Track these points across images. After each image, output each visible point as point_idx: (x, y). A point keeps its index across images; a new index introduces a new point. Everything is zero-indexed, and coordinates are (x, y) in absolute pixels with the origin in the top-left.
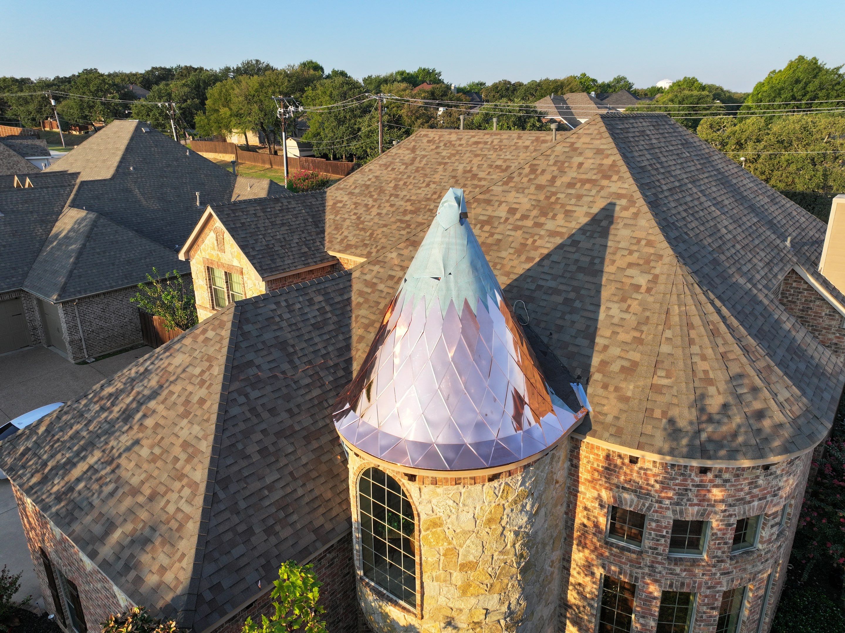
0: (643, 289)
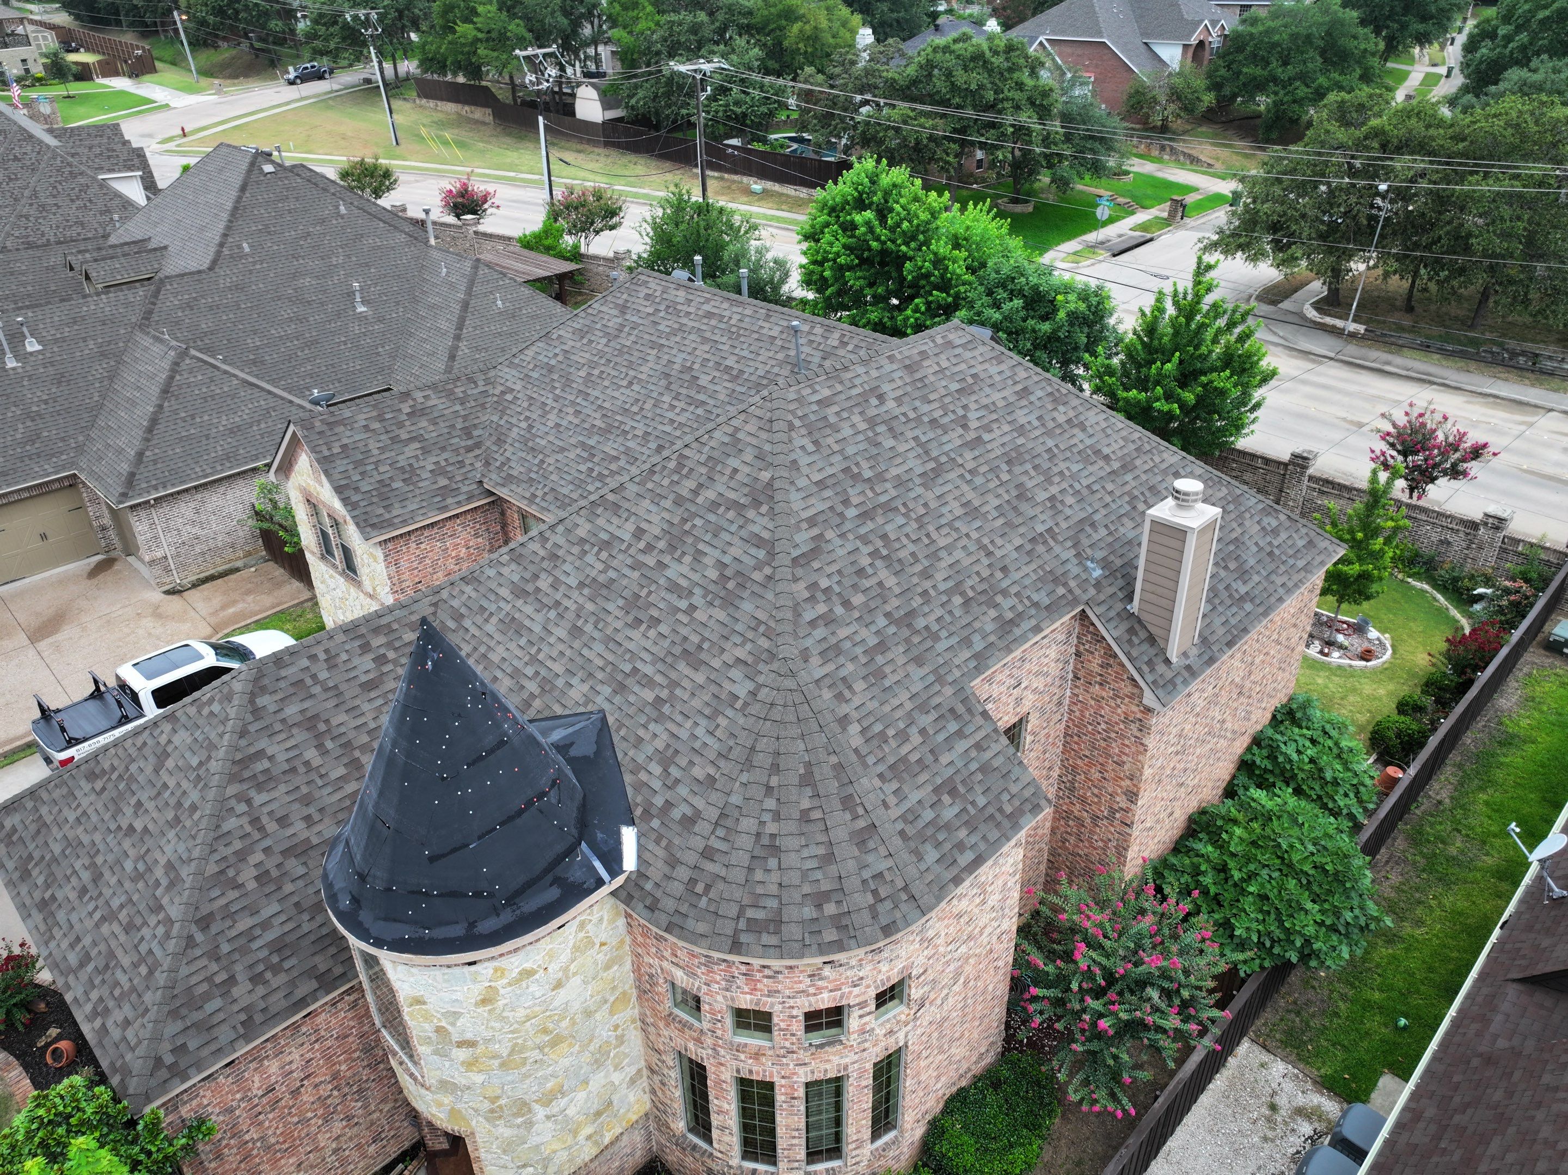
0: (738, 705)
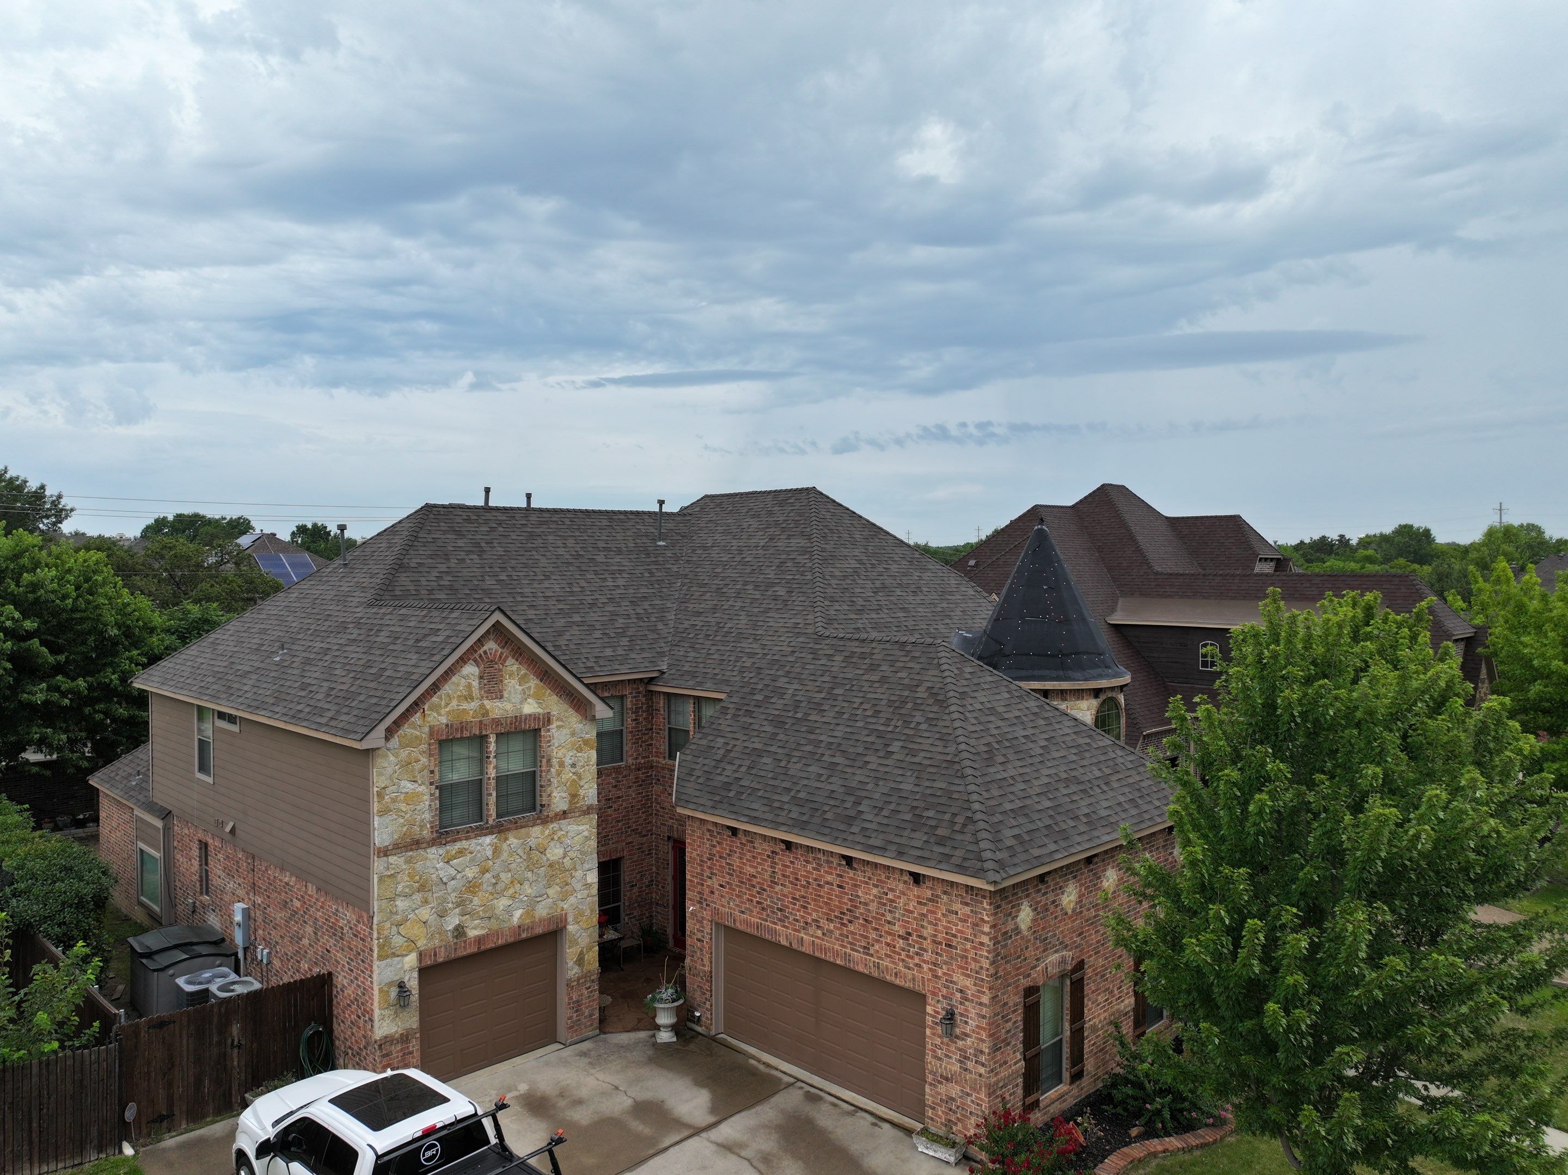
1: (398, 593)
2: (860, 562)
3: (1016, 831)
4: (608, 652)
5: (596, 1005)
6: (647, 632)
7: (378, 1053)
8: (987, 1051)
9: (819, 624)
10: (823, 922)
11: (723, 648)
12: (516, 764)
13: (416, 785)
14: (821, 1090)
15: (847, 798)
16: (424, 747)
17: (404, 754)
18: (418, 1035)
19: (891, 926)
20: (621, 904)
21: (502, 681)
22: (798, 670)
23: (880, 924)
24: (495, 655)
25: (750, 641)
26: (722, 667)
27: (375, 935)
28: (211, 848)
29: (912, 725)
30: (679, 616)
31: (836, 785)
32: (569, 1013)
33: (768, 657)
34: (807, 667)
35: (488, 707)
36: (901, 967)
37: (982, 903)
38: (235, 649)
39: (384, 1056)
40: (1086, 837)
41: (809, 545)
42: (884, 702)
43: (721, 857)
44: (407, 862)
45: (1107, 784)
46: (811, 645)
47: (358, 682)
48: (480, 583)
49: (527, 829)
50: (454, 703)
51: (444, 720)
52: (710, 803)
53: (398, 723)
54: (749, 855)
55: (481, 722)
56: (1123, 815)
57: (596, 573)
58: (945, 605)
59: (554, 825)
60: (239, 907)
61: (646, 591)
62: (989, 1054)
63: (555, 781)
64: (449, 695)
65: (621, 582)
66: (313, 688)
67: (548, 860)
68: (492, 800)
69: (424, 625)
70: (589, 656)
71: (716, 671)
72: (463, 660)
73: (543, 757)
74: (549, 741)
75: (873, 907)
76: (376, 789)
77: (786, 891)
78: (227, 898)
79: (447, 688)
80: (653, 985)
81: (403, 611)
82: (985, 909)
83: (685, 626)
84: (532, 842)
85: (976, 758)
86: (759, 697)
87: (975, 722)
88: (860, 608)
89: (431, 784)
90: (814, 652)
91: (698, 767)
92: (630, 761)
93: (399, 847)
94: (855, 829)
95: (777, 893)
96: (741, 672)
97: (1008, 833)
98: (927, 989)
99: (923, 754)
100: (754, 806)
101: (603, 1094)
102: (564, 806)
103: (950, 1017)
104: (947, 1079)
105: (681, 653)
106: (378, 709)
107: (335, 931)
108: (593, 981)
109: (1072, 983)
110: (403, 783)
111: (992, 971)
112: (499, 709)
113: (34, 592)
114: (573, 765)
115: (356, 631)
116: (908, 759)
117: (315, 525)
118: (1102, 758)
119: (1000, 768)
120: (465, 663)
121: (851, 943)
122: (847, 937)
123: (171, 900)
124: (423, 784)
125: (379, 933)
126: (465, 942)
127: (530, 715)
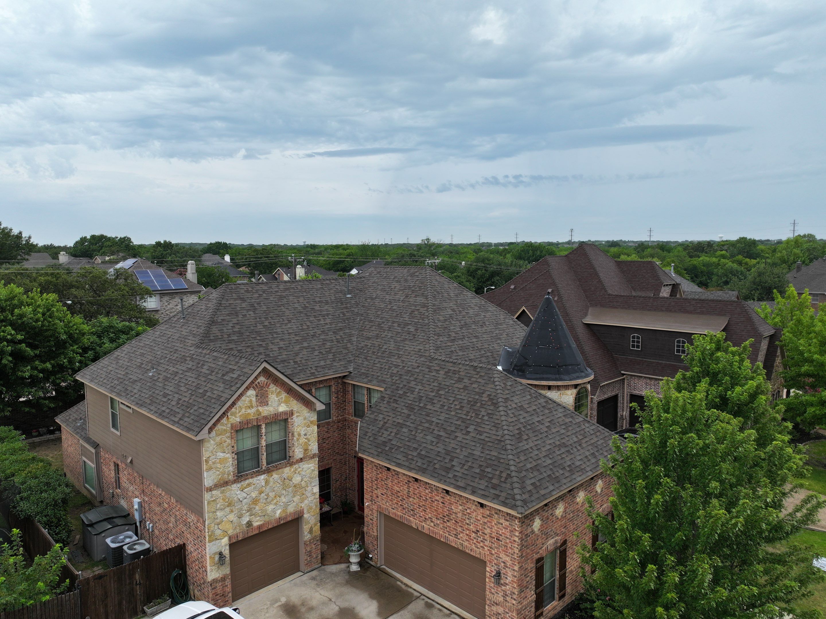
1: (212, 338)
2: (453, 310)
3: (533, 481)
4: (322, 363)
5: (319, 552)
6: (342, 350)
7: (210, 588)
8: (517, 593)
9: (432, 351)
10: (434, 519)
11: (382, 361)
12: (276, 436)
13: (225, 454)
14: (433, 601)
15: (446, 457)
16: (228, 434)
17: (218, 439)
18: (230, 577)
19: (468, 526)
20: (331, 490)
21: (267, 396)
22: (421, 378)
23: (463, 524)
24: (264, 384)
25: (396, 357)
26: (381, 372)
27: (207, 530)
28: (120, 467)
29: (480, 417)
30: (359, 339)
31: (440, 448)
32: (306, 557)
33: (405, 368)
34: (426, 376)
35: (261, 410)
36: (473, 546)
37: (515, 521)
38: (128, 364)
39: (213, 589)
40: (569, 479)
41: (426, 302)
42: (466, 401)
43: (382, 480)
44: (221, 493)
45: (580, 445)
46: (427, 363)
47: (193, 397)
48: (255, 328)
49: (282, 470)
50: (243, 410)
51: (238, 420)
52: (376, 453)
53: (215, 425)
54: (396, 481)
55: (257, 418)
56: (588, 464)
57: (315, 317)
58: (497, 332)
59: (297, 466)
60: (136, 500)
61: (341, 325)
62: (518, 595)
63: (296, 444)
64: (240, 407)
65: (328, 321)
66: (170, 397)
67: (293, 483)
68: (264, 457)
69: (226, 365)
70: (312, 366)
71: (379, 374)
72: (247, 388)
73: (290, 432)
74: (292, 424)
75: (460, 515)
76: (204, 458)
77: (415, 501)
78: (130, 494)
79: (239, 403)
80: (348, 543)
81: (215, 354)
82: (516, 524)
83: (362, 345)
84: (285, 476)
85: (513, 438)
86: (401, 392)
87: (512, 415)
88: (453, 338)
89: (233, 453)
90: (429, 367)
91: (370, 431)
92: (334, 418)
93: (216, 486)
94: (450, 475)
95: (410, 502)
96: (391, 376)
97: (529, 482)
98: (487, 559)
99: (485, 434)
100: (399, 457)
101: (324, 603)
102: (301, 456)
103: (498, 575)
104: (496, 604)
105: (360, 362)
106: (204, 417)
107: (186, 523)
108: (317, 540)
109: (560, 552)
110: (218, 454)
111: (520, 554)
112: (266, 411)
113: (21, 319)
114: (305, 435)
115: (191, 363)
116: (478, 436)
117: (165, 242)
118: (578, 429)
119: (525, 442)
120: (248, 389)
121: (448, 532)
122: (446, 528)
123: (101, 489)
124: (228, 453)
125: (208, 529)
126: (252, 529)
127: (283, 412)
